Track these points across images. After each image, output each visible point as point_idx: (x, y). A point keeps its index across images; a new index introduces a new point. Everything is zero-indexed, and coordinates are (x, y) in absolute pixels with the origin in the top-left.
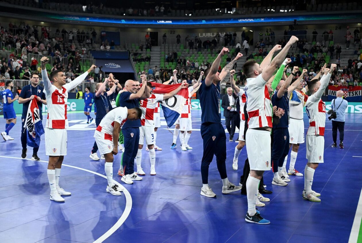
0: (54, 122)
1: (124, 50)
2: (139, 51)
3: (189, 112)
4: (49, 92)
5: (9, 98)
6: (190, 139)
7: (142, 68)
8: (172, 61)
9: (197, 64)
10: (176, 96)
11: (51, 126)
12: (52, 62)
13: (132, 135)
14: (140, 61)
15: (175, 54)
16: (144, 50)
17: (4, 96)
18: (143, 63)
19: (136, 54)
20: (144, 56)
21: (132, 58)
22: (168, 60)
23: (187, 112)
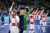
0: (13, 23)
1: (26, 2)
2: (30, 2)
3: (46, 20)
4: (11, 15)
5: (3, 16)
6: (46, 28)
7: (31, 7)
8: (40, 5)
9: (48, 6)
10: (37, 16)
11: (12, 25)
12: (5, 5)
13: (22, 27)
14: (30, 5)
15: (41, 3)
16: (32, 1)
17: (2, 15)
18: (31, 5)
19: (29, 3)
20: (32, 3)
21: (28, 4)
22: (39, 4)
23: (45, 20)
